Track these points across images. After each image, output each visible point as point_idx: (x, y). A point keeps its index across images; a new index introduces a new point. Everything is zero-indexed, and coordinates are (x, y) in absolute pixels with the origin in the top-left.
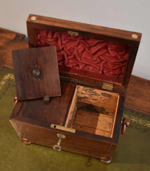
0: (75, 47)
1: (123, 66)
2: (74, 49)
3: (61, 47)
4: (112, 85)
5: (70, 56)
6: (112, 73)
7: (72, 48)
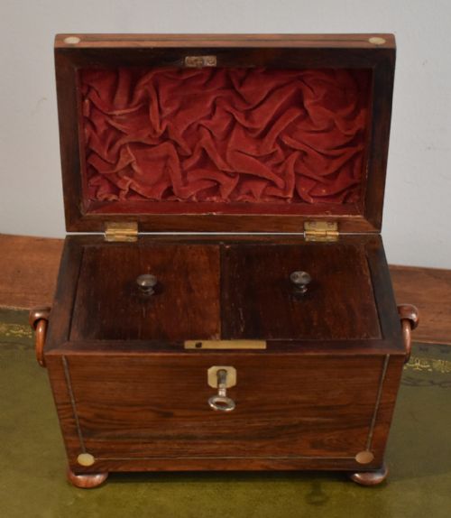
0: (202, 122)
1: (357, 155)
2: (201, 128)
3: (161, 127)
4: (335, 227)
5: (189, 157)
6: (324, 192)
7: (195, 127)
